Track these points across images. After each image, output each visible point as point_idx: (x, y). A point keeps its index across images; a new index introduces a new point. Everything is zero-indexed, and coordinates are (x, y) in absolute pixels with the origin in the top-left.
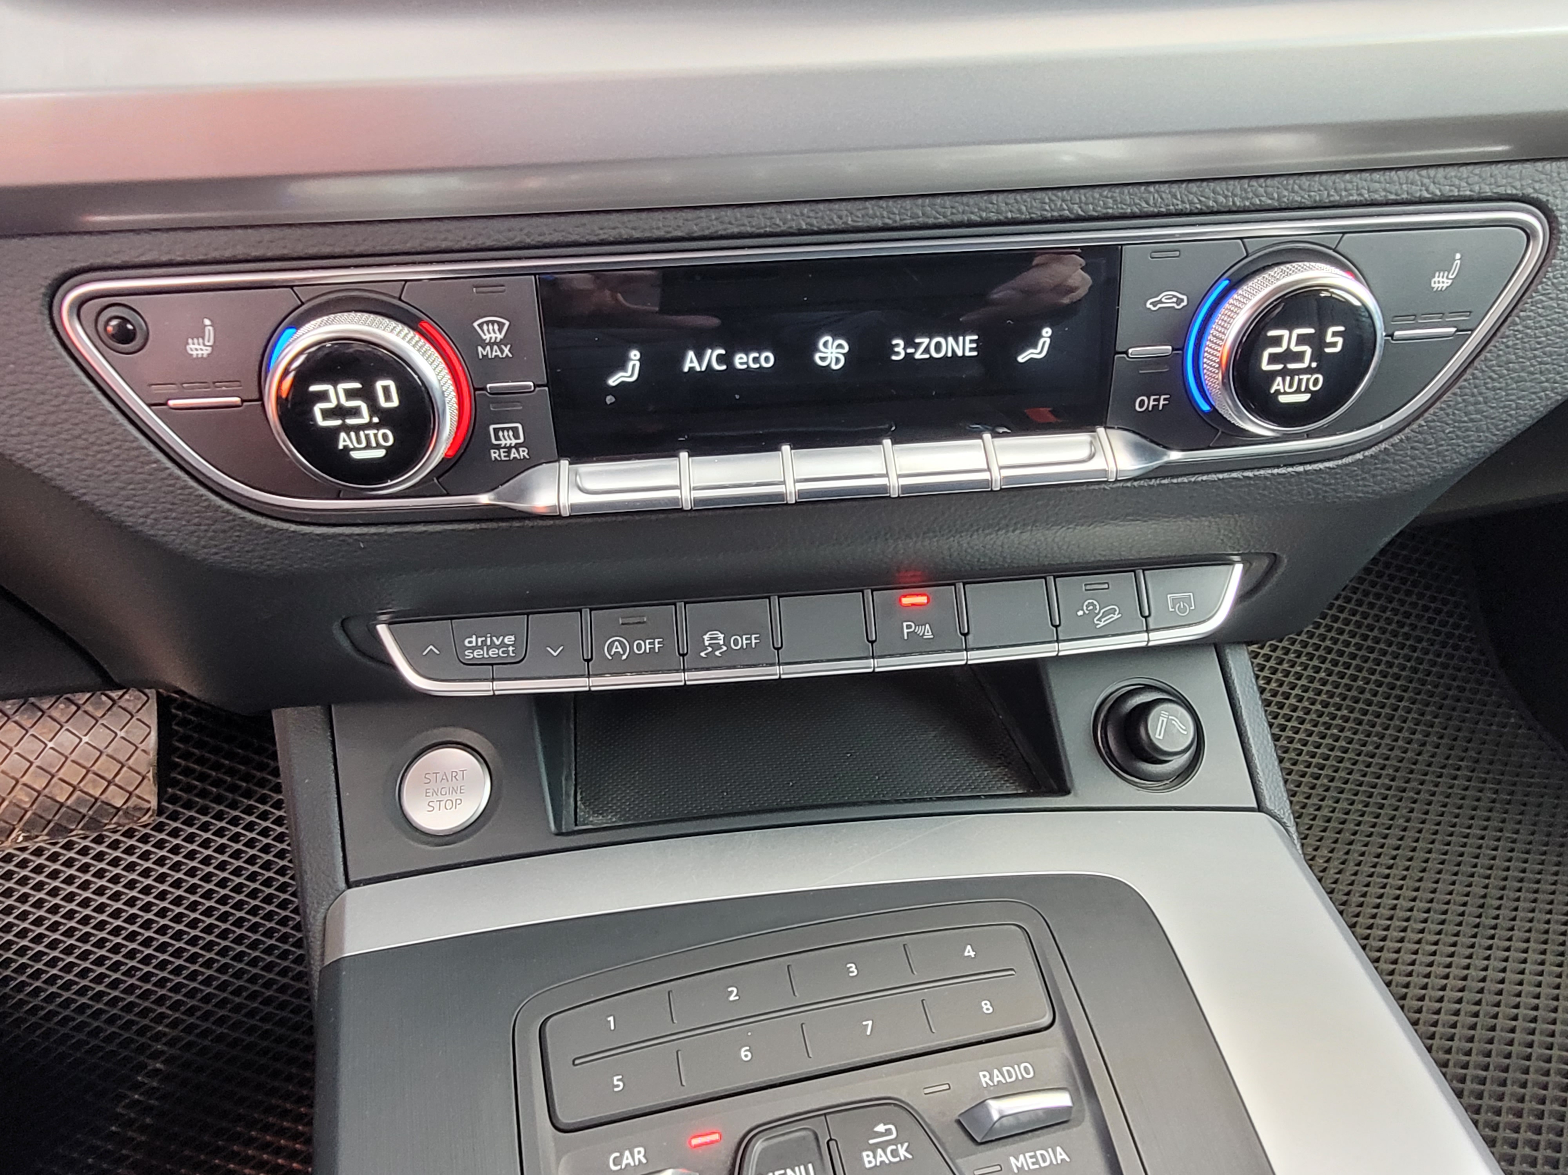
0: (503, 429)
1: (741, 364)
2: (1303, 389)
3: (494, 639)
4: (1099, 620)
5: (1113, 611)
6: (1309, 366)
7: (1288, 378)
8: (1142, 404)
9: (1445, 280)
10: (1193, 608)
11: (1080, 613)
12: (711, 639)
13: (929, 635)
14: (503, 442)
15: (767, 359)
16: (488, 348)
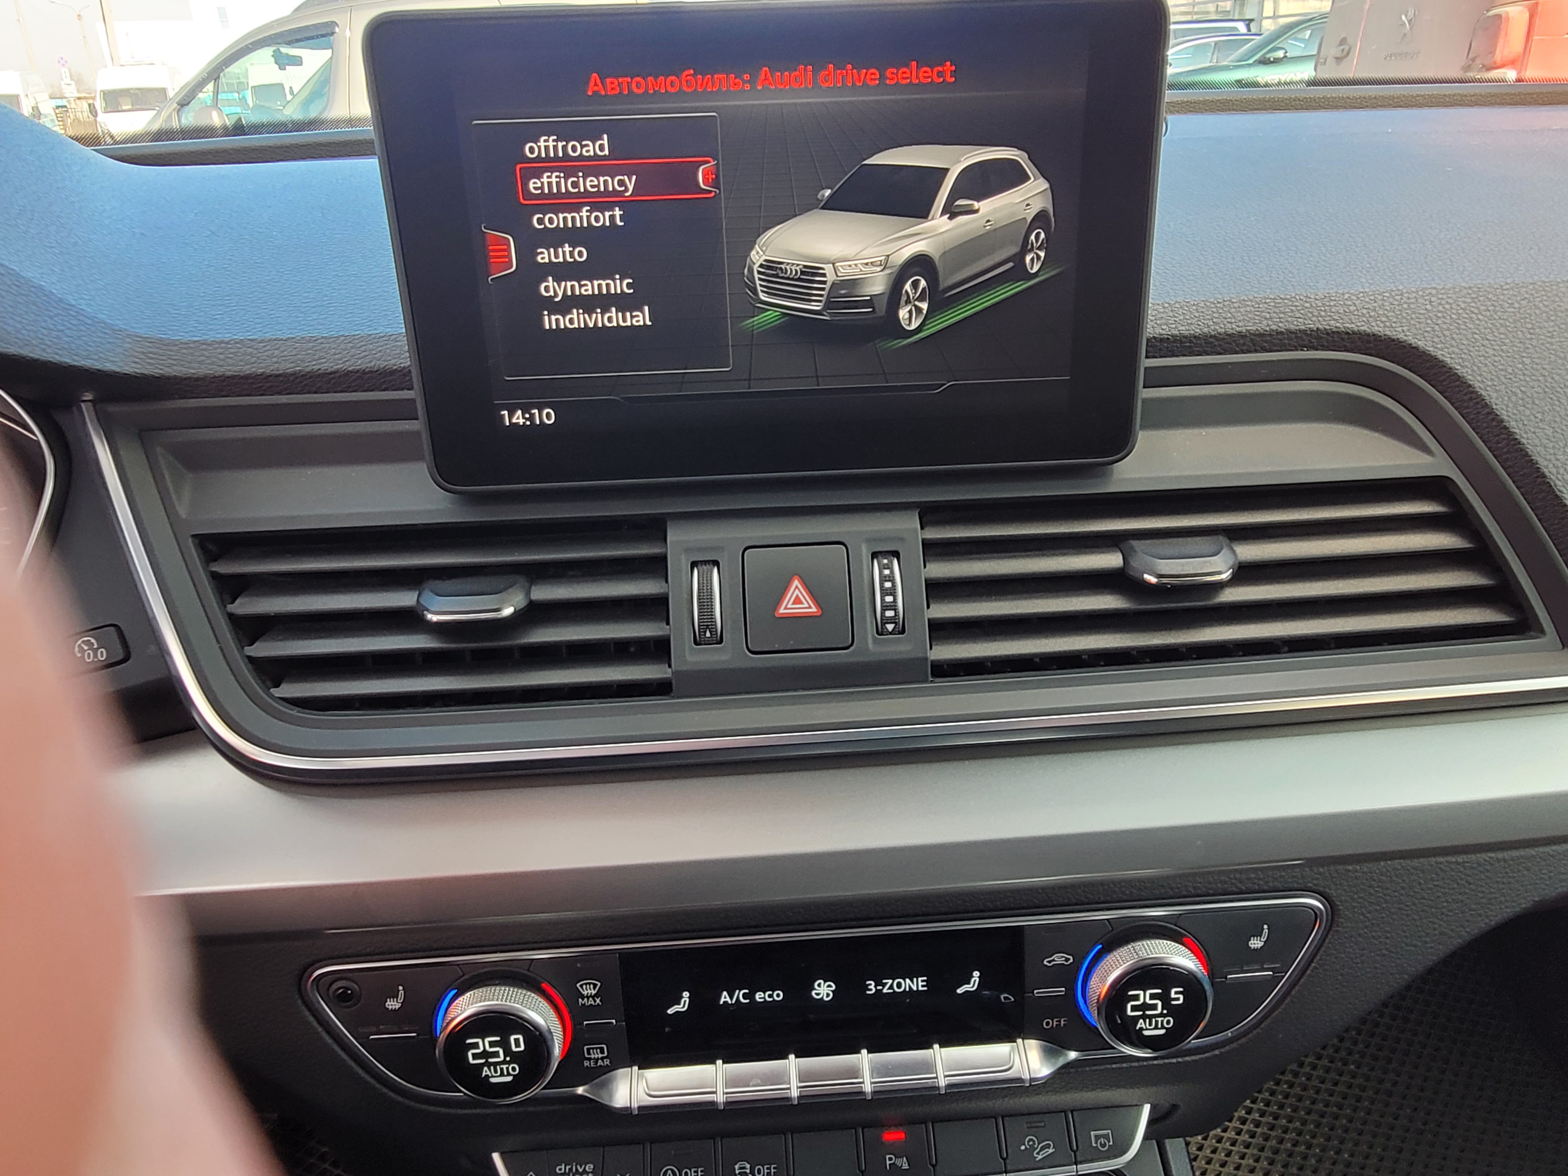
0: (593, 1049)
1: (760, 998)
2: (1160, 1026)
3: (578, 1167)
4: (1038, 1154)
5: (1048, 1146)
6: (1162, 1012)
7: (1147, 1020)
8: (1048, 1024)
9: (1259, 942)
10: (1111, 1143)
11: (1023, 1148)
12: (741, 1168)
13: (906, 1166)
14: (593, 1056)
15: (778, 995)
16: (586, 999)
